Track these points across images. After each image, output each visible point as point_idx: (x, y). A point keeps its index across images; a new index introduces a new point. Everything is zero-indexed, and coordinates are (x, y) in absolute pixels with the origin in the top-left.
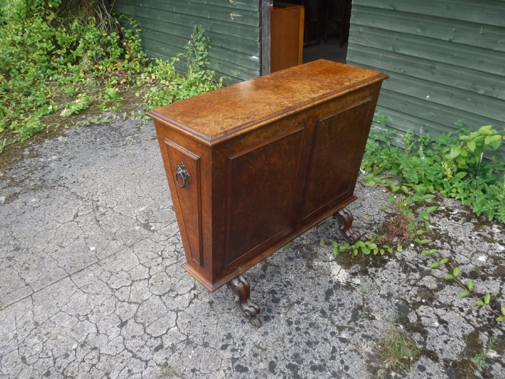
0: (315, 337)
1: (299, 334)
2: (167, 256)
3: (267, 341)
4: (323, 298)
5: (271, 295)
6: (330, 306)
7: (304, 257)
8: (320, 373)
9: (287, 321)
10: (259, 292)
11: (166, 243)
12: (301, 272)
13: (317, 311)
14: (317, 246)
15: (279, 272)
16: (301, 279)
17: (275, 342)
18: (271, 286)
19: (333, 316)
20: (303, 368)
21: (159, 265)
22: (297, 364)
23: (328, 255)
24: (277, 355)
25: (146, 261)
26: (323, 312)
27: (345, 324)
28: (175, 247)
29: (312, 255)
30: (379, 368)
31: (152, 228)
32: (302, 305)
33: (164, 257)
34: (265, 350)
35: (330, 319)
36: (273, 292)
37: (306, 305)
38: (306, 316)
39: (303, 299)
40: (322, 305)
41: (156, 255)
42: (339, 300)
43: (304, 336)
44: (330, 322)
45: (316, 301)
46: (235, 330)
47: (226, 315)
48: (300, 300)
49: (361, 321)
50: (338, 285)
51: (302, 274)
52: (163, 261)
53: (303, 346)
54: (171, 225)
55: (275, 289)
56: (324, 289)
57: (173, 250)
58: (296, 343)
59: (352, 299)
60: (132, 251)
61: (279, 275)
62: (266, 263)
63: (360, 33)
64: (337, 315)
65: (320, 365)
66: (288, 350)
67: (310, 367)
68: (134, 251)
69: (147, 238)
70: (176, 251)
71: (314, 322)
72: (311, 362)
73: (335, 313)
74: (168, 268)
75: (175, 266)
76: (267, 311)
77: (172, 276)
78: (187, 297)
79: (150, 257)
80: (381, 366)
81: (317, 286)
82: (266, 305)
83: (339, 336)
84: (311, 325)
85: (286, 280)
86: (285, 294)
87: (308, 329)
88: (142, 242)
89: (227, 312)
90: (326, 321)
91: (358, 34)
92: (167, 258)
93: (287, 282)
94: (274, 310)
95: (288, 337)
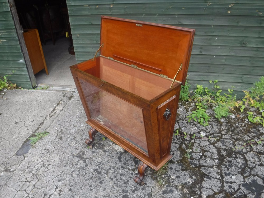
0: (126, 179)
1: (118, 181)
2: (31, 180)
3: (107, 192)
4: (119, 161)
5: (96, 172)
6: (123, 163)
7: (100, 149)
8: (137, 192)
9: (110, 179)
10: (90, 173)
11: (25, 173)
12: (102, 155)
13: (120, 168)
14: (102, 141)
15: (93, 160)
16: (104, 158)
17: (111, 190)
18: (93, 168)
19: (127, 167)
20: (129, 194)
21: (29, 186)
22: (126, 194)
23: (109, 143)
24: (116, 195)
25: (20, 188)
26: (122, 167)
27: (134, 167)
28: (32, 173)
29: (102, 146)
30: (157, 177)
31: (11, 170)
32: (112, 169)
33: (29, 181)
34: (109, 196)
35: (127, 168)
36: (96, 170)
37: (114, 168)
38: (116, 172)
39: (110, 166)
40: (120, 164)
41: (24, 182)
42: (126, 159)
43: (121, 181)
44: (128, 170)
45: (117, 164)
46: (90, 195)
47: (81, 191)
48: (109, 167)
49: (139, 163)
50: (121, 153)
51: (103, 156)
52: (30, 183)
53: (123, 185)
54: (22, 163)
55: (96, 168)
56: (117, 158)
57: (32, 175)
58: (120, 186)
59: (130, 156)
60: (8, 187)
61: (93, 161)
62: (84, 159)
63: (78, 37)
64: (129, 166)
65: (135, 189)
66: (119, 190)
67: (132, 192)
68: (9, 187)
69: (12, 176)
70: (34, 175)
71: (121, 173)
72: (131, 190)
73: (127, 165)
74: (35, 185)
75: (39, 183)
76: (99, 179)
77: (40, 188)
78: (56, 194)
79: (21, 185)
80: (157, 176)
81: (113, 158)
82: (96, 177)
83: (135, 173)
84: (121, 175)
85: (98, 162)
86: (102, 168)
87: (121, 177)
88: (10, 179)
89: (81, 190)
90: (126, 170)
91: (77, 38)
92: (31, 181)
93: (99, 162)
94: (102, 177)
95: (115, 185)
